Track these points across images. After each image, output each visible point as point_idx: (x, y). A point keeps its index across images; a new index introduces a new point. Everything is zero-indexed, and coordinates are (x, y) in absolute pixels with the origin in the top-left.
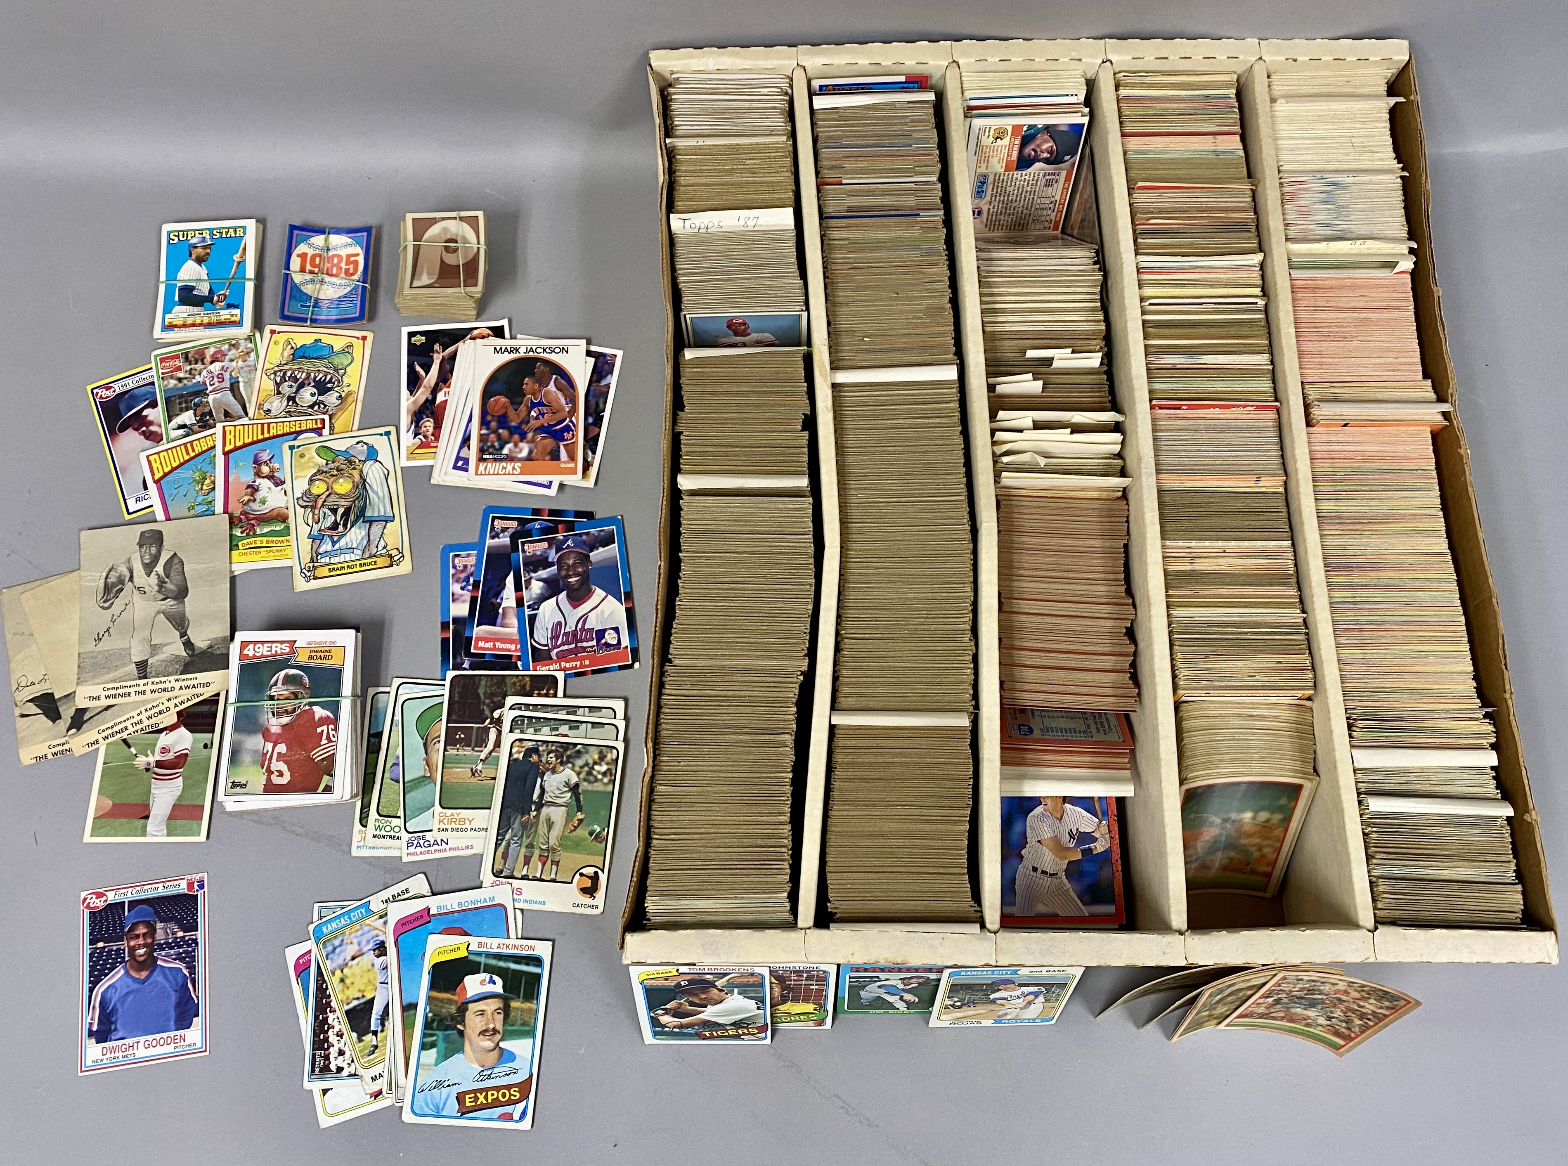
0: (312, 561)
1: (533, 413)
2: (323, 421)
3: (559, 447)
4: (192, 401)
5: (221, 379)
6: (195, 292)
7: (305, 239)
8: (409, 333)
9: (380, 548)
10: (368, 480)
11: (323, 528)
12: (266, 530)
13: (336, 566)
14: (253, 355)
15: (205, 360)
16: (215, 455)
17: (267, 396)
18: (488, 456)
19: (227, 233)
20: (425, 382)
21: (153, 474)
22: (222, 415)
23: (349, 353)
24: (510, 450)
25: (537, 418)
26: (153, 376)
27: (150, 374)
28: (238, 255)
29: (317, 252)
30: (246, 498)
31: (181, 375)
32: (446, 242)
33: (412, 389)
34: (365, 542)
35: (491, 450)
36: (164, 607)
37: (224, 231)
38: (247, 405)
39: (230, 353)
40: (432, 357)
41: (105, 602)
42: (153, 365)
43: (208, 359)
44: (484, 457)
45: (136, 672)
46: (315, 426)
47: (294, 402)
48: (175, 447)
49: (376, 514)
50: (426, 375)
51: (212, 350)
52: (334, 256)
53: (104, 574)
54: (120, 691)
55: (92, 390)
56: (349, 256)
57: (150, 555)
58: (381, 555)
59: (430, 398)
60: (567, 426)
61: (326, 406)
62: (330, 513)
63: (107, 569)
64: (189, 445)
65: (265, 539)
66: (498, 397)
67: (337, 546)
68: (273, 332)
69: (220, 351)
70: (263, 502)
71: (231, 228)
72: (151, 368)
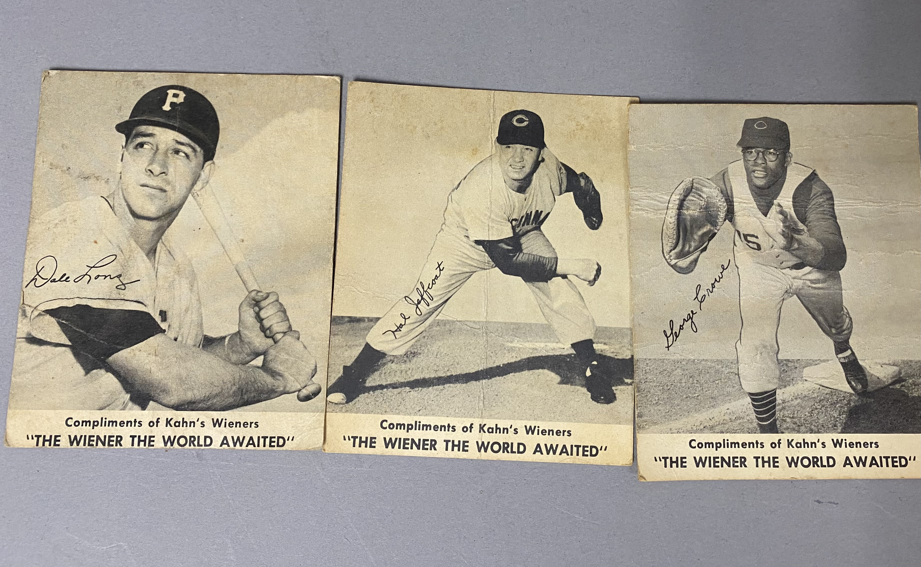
36: (798, 283)
41: (681, 255)
45: (753, 416)
53: (676, 198)
54: (726, 453)
57: (766, 169)
63: (680, 190)
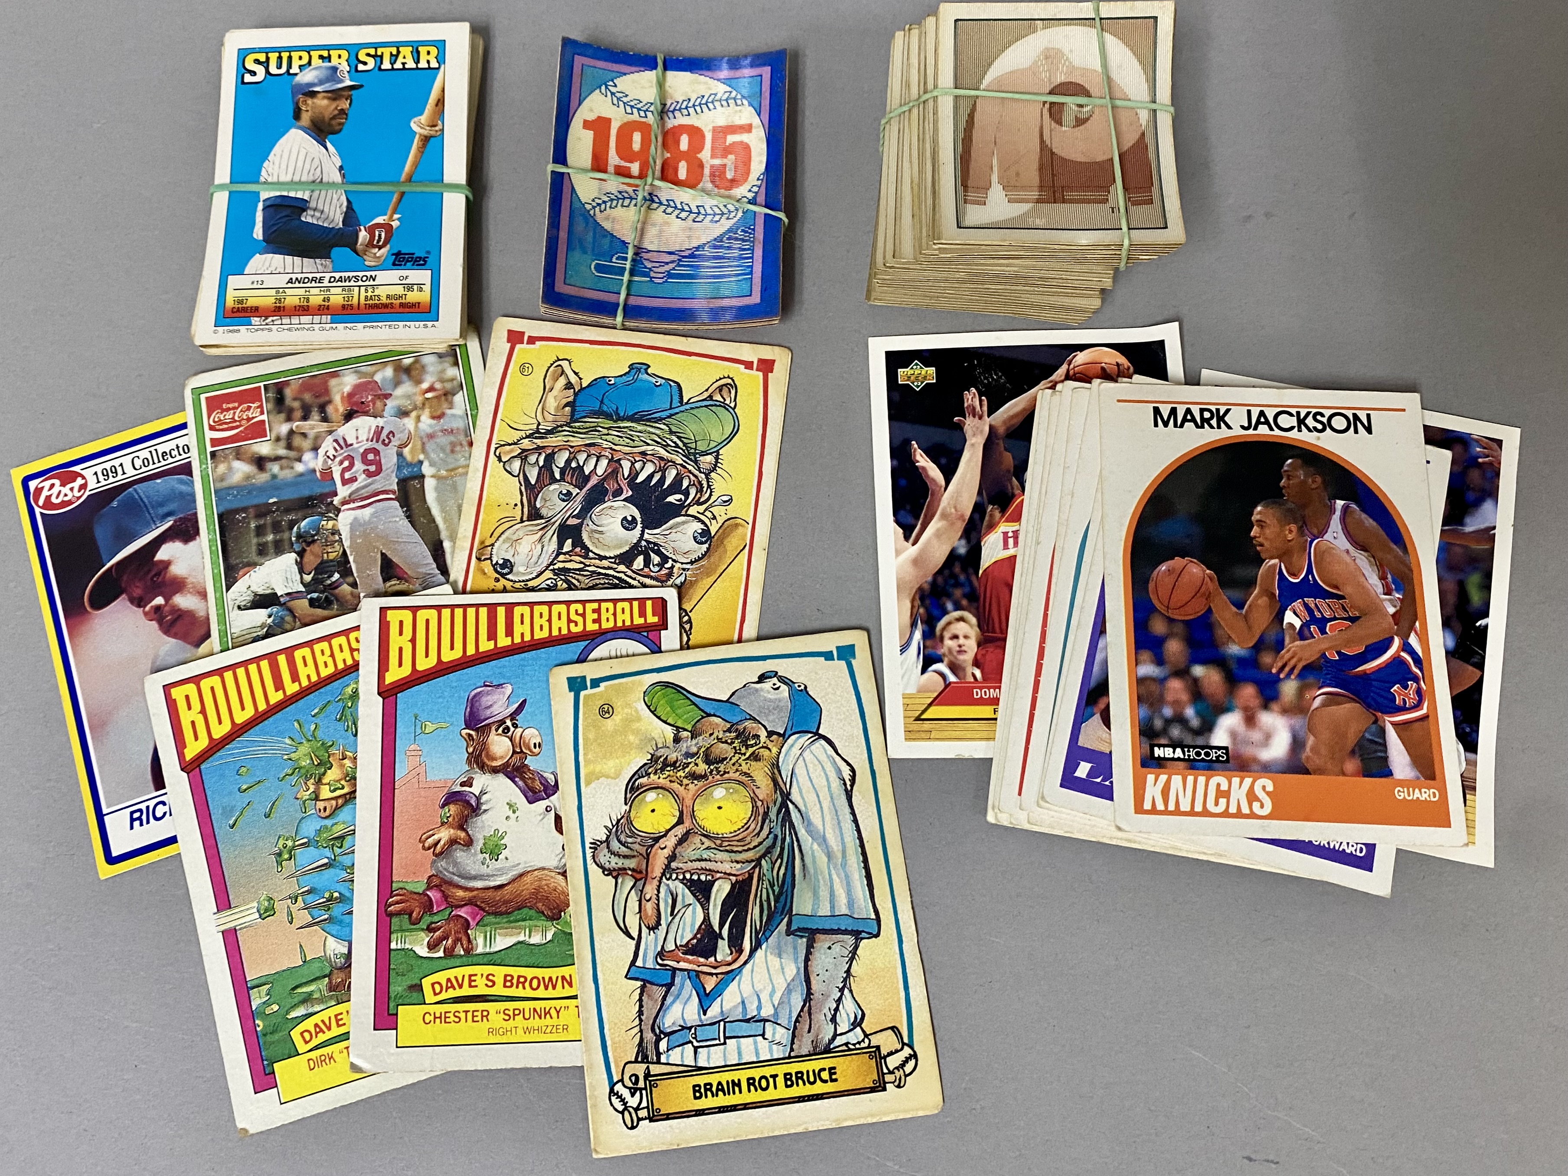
0: (642, 1056)
1: (1289, 617)
2: (661, 605)
3: (1382, 732)
4: (292, 524)
5: (375, 468)
6: (307, 218)
7: (602, 84)
8: (889, 354)
9: (843, 1027)
10: (795, 796)
11: (670, 946)
12: (502, 942)
13: (714, 1079)
14: (459, 399)
15: (330, 409)
16: (355, 695)
17: (500, 522)
18: (1168, 752)
19: (394, 57)
20: (946, 500)
21: (180, 743)
22: (376, 571)
23: (724, 406)
24: (1233, 735)
25: (1302, 635)
26: (187, 448)
27: (181, 442)
28: (424, 118)
29: (635, 117)
30: (444, 835)
31: (264, 448)
32: (1051, 93)
33: (910, 520)
34: (797, 1001)
35: (1176, 732)
37: (386, 52)
38: (447, 545)
39: (399, 391)
40: (960, 427)
42: (188, 416)
43: (338, 407)
44: (1158, 752)
46: (639, 621)
47: (578, 542)
48: (245, 663)
49: (825, 910)
50: (948, 482)
51: (348, 382)
52: (682, 129)
55: (26, 481)
56: (722, 132)
58: (848, 1049)
59: (962, 551)
60: (1397, 661)
61: (665, 559)
62: (690, 899)
64: (282, 659)
65: (499, 972)
66: (1178, 562)
67: (714, 1011)
68: (515, 338)
69: (367, 386)
70: (494, 850)
71: (406, 44)
72: (184, 426)
